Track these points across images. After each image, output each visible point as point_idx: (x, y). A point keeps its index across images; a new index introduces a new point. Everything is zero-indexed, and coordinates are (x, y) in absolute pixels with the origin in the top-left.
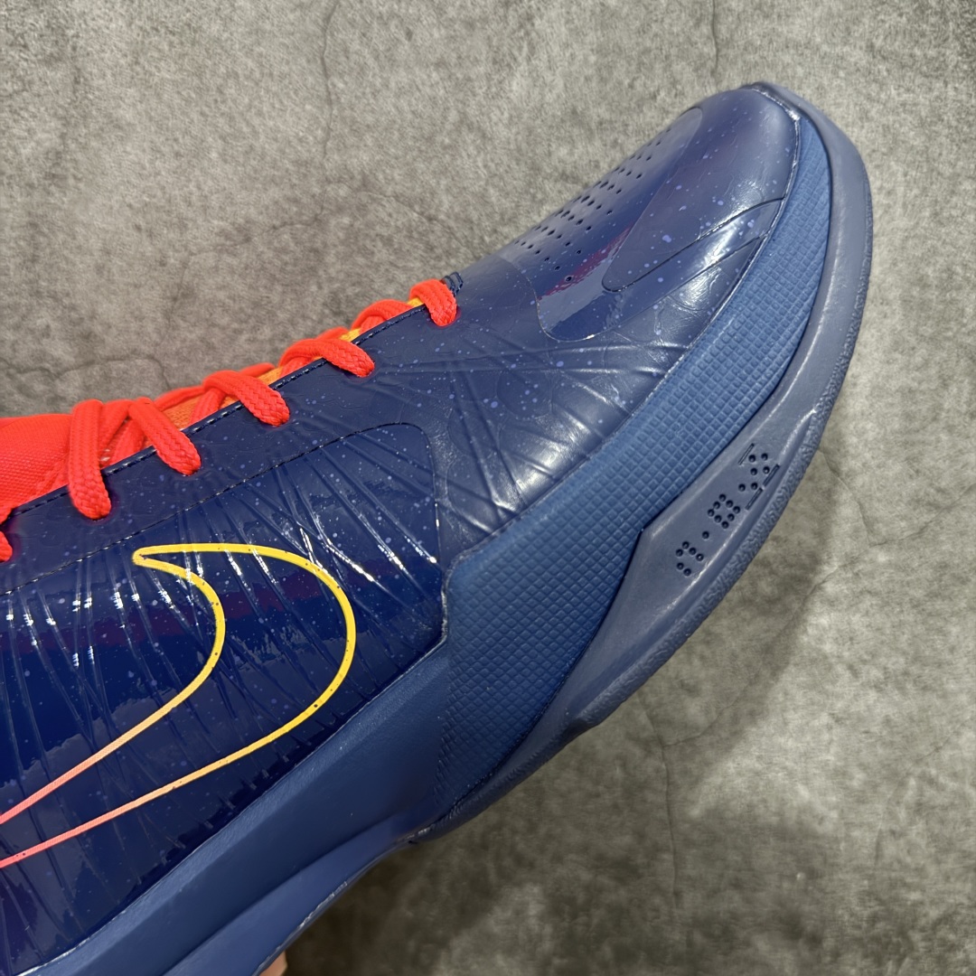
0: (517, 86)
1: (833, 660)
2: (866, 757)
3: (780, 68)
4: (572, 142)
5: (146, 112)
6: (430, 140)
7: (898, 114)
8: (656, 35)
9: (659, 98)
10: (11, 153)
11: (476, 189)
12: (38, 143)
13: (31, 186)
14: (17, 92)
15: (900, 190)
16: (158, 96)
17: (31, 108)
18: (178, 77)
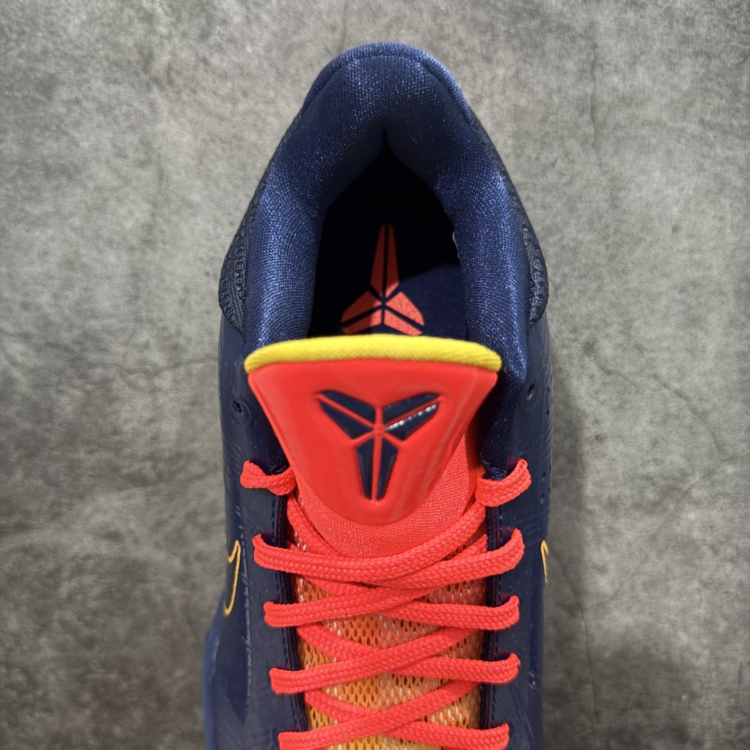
1: (699, 543)
2: (727, 610)
3: (639, 139)
5: (209, 196)
7: (724, 165)
8: (553, 123)
9: (556, 165)
10: (118, 228)
12: (136, 220)
13: (133, 249)
14: (121, 187)
15: (729, 217)
16: (217, 185)
17: (132, 197)
18: (229, 171)
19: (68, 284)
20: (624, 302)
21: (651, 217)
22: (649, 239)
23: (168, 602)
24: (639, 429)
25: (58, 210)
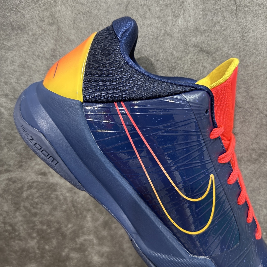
0: (180, 22)
3: (254, 11)
4: (196, 36)
5: (78, 36)
6: (157, 39)
8: (219, 5)
9: (220, 22)
10: (42, 51)
11: (170, 51)
12: (49, 47)
13: (47, 59)
14: (42, 34)
16: (81, 32)
17: (47, 38)
18: (86, 26)
19: (22, 74)
20: (246, 78)
21: (258, 44)
22: (257, 53)
23: (65, 199)
24: (251, 130)
25: (17, 44)
